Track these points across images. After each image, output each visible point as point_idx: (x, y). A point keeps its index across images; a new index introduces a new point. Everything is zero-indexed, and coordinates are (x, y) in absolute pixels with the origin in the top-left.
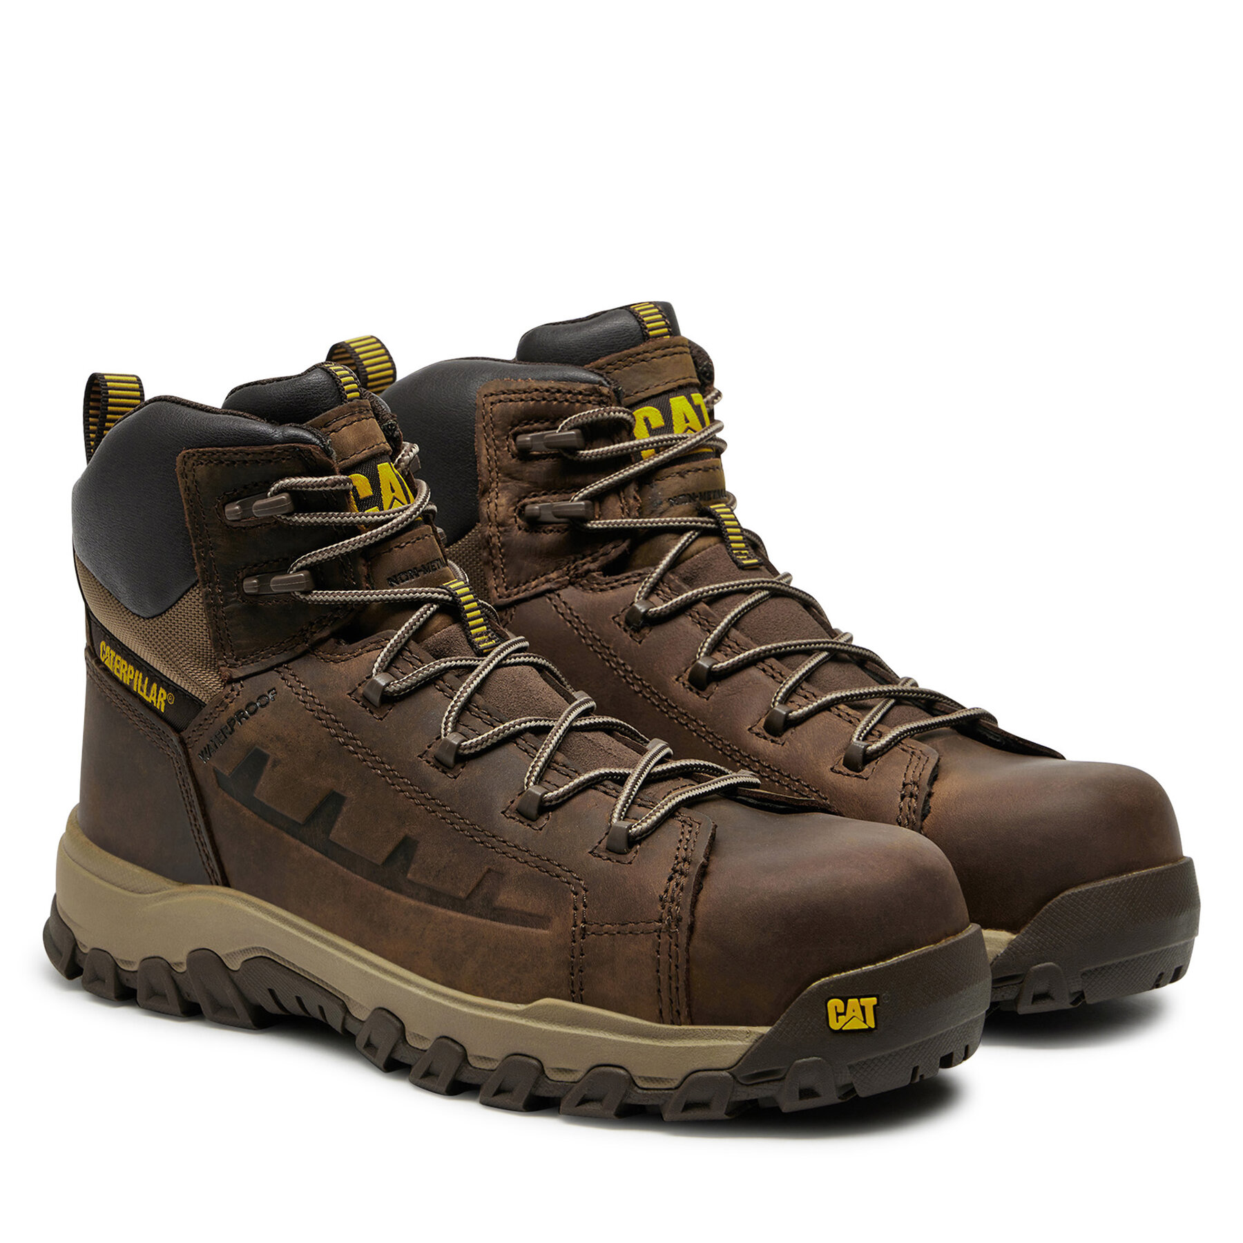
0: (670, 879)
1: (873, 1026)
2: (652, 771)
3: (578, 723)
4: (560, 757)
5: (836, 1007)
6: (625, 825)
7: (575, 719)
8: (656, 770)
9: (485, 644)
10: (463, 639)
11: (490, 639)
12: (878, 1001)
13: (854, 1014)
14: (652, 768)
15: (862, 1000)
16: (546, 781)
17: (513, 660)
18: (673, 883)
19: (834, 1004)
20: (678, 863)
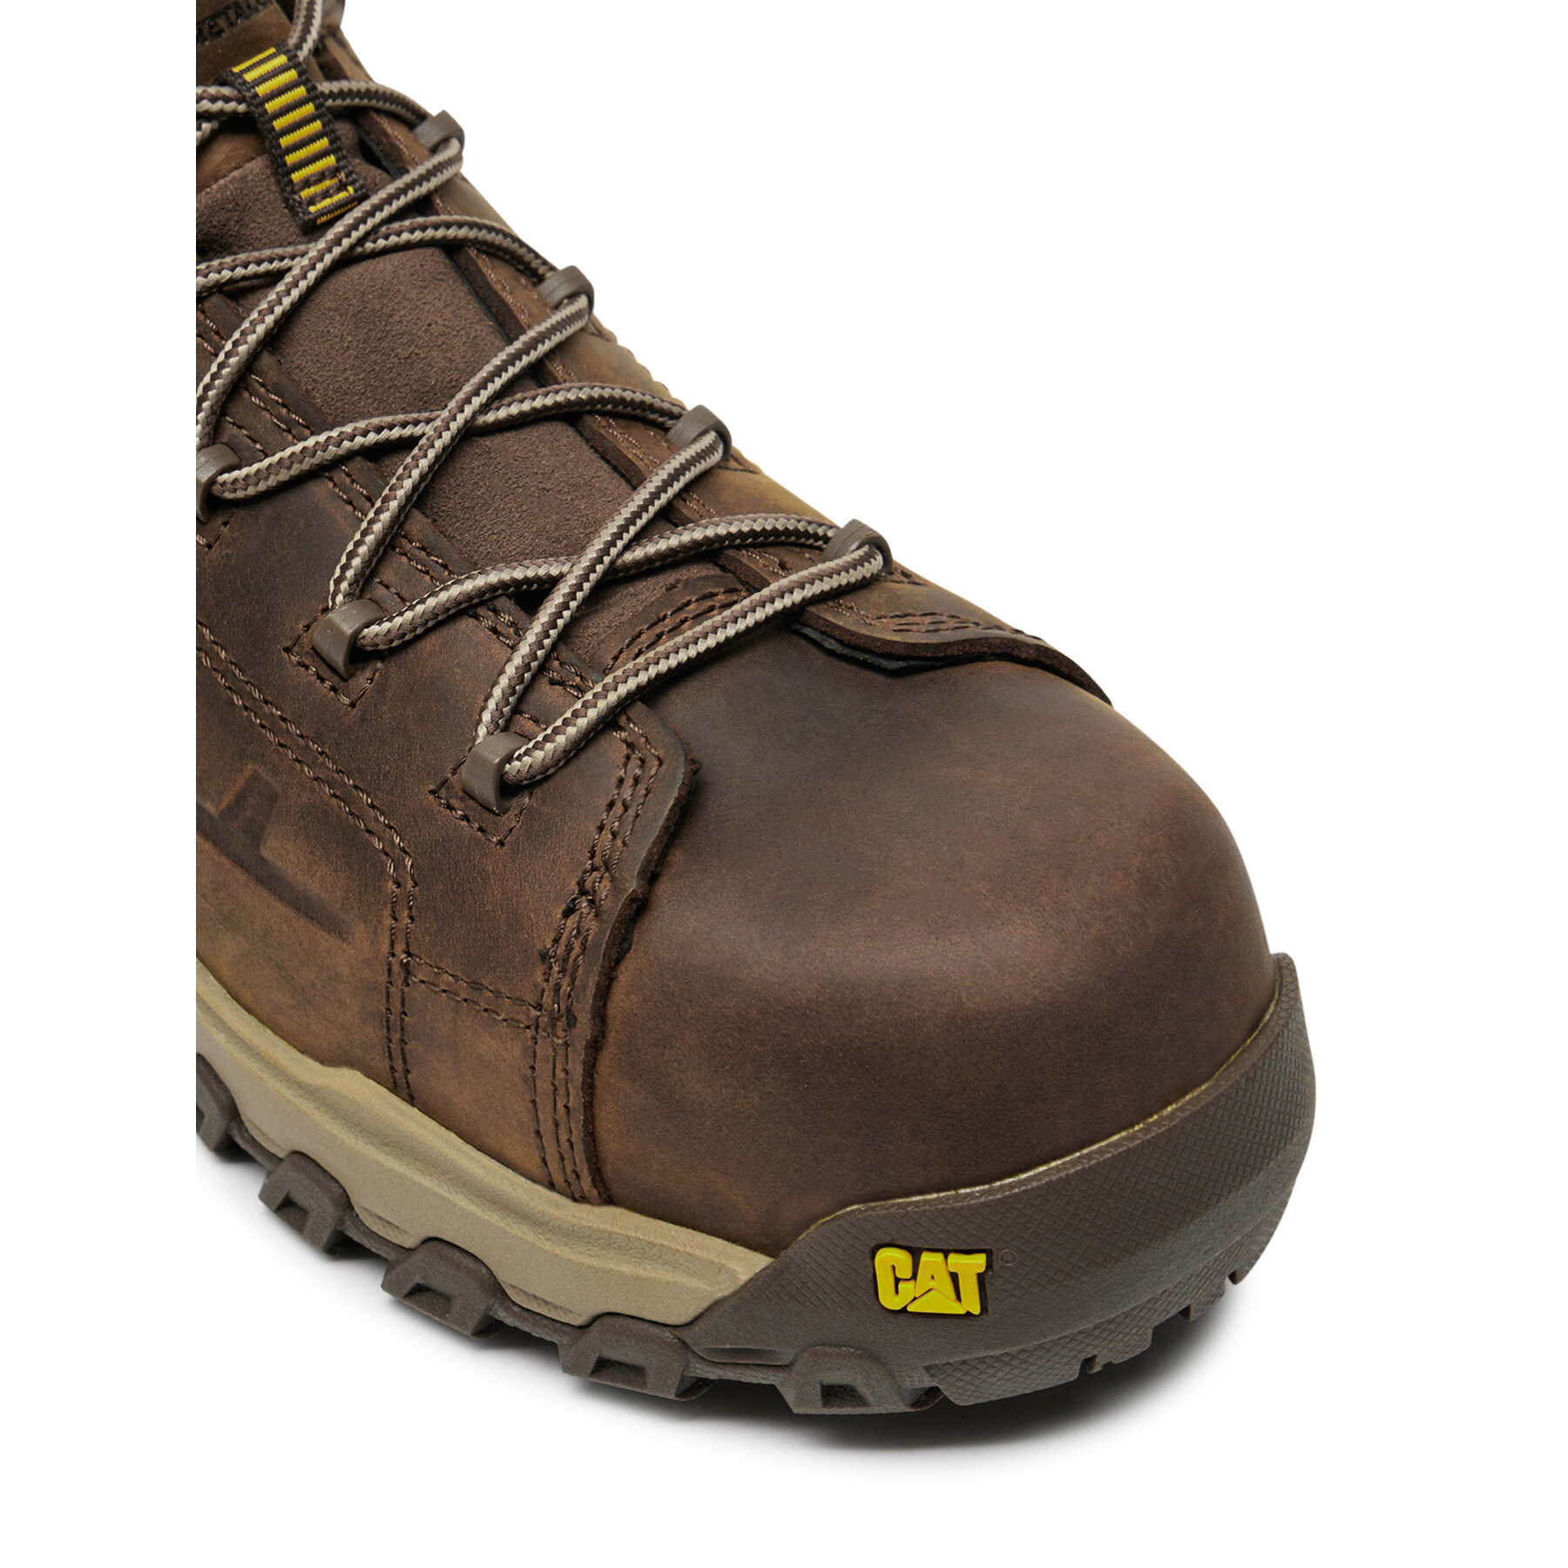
0: (568, 913)
1: (976, 1310)
2: (619, 562)
3: (490, 417)
4: (418, 524)
5: (894, 1268)
6: (502, 744)
7: (485, 408)
8: (629, 557)
9: (327, 202)
10: (272, 195)
11: (342, 187)
12: (989, 1266)
13: (932, 1284)
14: (620, 554)
15: (953, 1258)
16: (381, 583)
17: (381, 243)
18: (571, 922)
19: (890, 1259)
20: (594, 868)
